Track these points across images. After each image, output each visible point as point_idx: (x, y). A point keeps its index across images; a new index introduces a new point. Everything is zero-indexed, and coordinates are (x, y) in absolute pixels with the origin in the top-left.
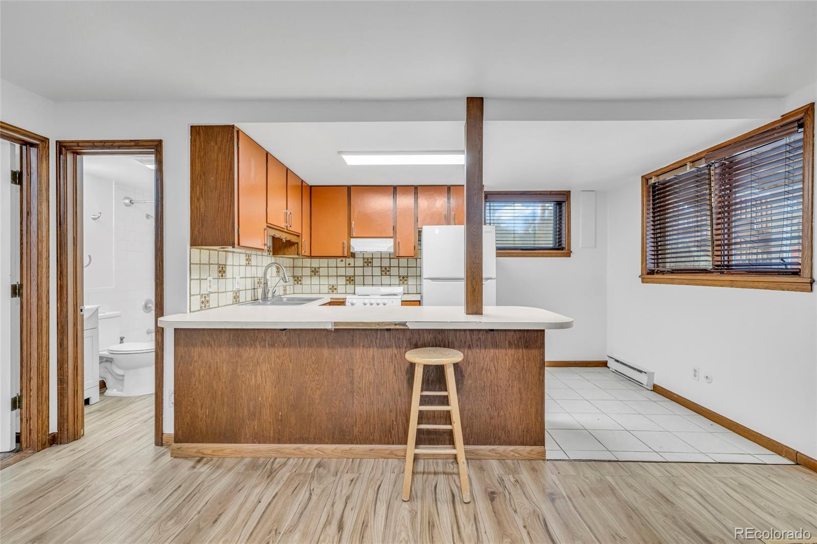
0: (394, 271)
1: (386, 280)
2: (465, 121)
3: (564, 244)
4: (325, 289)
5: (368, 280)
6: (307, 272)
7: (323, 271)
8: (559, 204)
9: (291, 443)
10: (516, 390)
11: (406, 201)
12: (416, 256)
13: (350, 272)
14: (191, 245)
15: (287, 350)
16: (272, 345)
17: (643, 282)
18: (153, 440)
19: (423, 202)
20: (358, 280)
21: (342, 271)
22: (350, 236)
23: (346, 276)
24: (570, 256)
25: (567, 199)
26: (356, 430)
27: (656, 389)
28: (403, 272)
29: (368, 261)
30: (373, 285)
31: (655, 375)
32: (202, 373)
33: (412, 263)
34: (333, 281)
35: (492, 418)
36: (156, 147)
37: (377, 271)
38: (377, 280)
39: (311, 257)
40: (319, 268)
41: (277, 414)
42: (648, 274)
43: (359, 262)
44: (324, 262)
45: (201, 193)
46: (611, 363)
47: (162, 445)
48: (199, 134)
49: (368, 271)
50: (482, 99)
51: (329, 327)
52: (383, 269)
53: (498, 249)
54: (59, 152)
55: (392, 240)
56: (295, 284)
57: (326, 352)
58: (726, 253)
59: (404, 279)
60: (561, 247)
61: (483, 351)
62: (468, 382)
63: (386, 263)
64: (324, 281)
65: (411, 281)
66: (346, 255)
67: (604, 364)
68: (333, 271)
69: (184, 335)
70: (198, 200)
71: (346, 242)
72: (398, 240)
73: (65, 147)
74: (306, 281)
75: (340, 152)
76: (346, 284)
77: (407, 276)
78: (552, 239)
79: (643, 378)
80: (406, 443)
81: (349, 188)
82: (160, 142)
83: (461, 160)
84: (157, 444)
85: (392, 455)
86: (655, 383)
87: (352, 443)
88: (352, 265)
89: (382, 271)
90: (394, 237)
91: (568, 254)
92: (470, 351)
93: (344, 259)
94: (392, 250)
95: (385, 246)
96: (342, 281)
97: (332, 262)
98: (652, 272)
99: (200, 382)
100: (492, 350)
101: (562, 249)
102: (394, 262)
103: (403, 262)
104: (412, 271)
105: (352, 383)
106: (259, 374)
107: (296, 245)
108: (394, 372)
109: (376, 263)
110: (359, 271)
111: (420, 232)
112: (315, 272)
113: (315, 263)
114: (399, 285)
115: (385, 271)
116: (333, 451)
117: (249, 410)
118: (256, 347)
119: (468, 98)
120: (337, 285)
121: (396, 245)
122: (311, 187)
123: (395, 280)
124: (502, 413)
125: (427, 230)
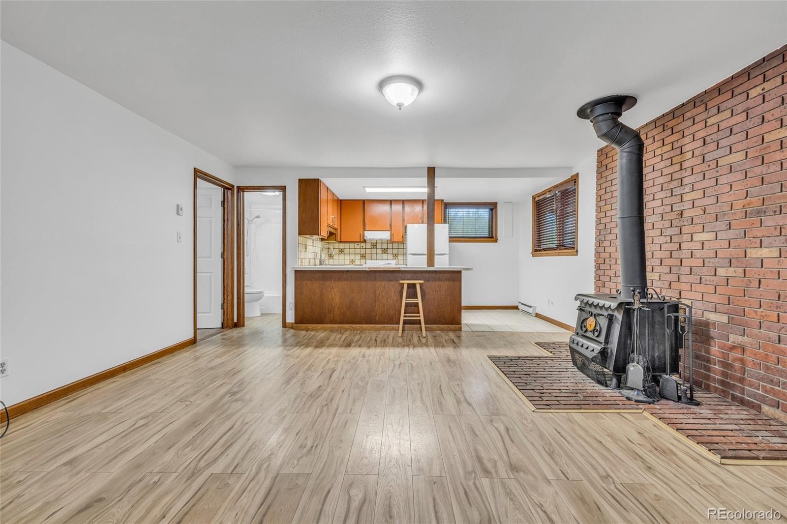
0: (390, 251)
1: (385, 256)
2: (426, 179)
3: (494, 235)
4: (347, 262)
5: (374, 256)
6: (337, 251)
7: (346, 251)
8: (492, 210)
9: (347, 324)
10: (449, 300)
11: (397, 208)
12: (403, 242)
13: (363, 251)
14: (299, 235)
15: (346, 282)
16: (339, 280)
17: (533, 256)
18: (281, 326)
19: (408, 208)
20: (368, 256)
21: (358, 251)
22: (364, 230)
23: (360, 254)
24: (497, 242)
25: (495, 207)
26: (377, 318)
27: (538, 315)
28: (395, 252)
29: (374, 245)
30: (377, 259)
31: (537, 308)
32: (307, 292)
33: (401, 246)
34: (352, 257)
35: (438, 312)
36: (283, 189)
37: (379, 251)
38: (379, 256)
39: (341, 242)
40: (344, 249)
41: (341, 311)
42: (535, 251)
43: (369, 246)
44: (347, 245)
45: (303, 210)
46: (521, 307)
47: (286, 327)
48: (302, 182)
49: (374, 251)
50: (434, 168)
51: (367, 269)
52: (383, 250)
53: (450, 238)
54: (238, 192)
55: (389, 232)
56: (329, 259)
57: (363, 283)
58: (562, 239)
59: (395, 256)
60: (492, 237)
61: (434, 282)
62: (427, 296)
63: (385, 246)
64: (347, 257)
65: (400, 257)
66: (362, 241)
67: (516, 308)
68: (352, 251)
69: (300, 274)
70: (302, 213)
71: (362, 233)
72: (393, 232)
73: (241, 189)
74: (336, 257)
75: (364, 187)
76: (361, 259)
77: (398, 254)
78: (487, 231)
79: (530, 310)
80: (399, 324)
81: (364, 201)
82: (285, 187)
83: (425, 190)
84: (283, 327)
85: (393, 329)
86: (537, 312)
87: (375, 324)
88: (364, 247)
89: (382, 251)
90: (391, 230)
91: (496, 241)
92: (428, 283)
93: (359, 244)
94: (389, 238)
95: (386, 235)
96: (358, 257)
97: (352, 245)
98: (536, 251)
99: (306, 297)
100: (438, 282)
101: (493, 238)
102: (390, 246)
103: (395, 245)
104: (401, 251)
105: (375, 297)
106: (333, 292)
107: (334, 235)
108: (394, 292)
109: (379, 246)
110: (368, 251)
111: (406, 227)
112: (341, 251)
113: (342, 246)
114: (393, 259)
115: (385, 251)
116: (367, 327)
117: (328, 309)
118: (332, 281)
119: (428, 168)
120: (355, 259)
121: (392, 235)
122: (341, 200)
123: (391, 257)
124: (442, 310)
125: (409, 226)
